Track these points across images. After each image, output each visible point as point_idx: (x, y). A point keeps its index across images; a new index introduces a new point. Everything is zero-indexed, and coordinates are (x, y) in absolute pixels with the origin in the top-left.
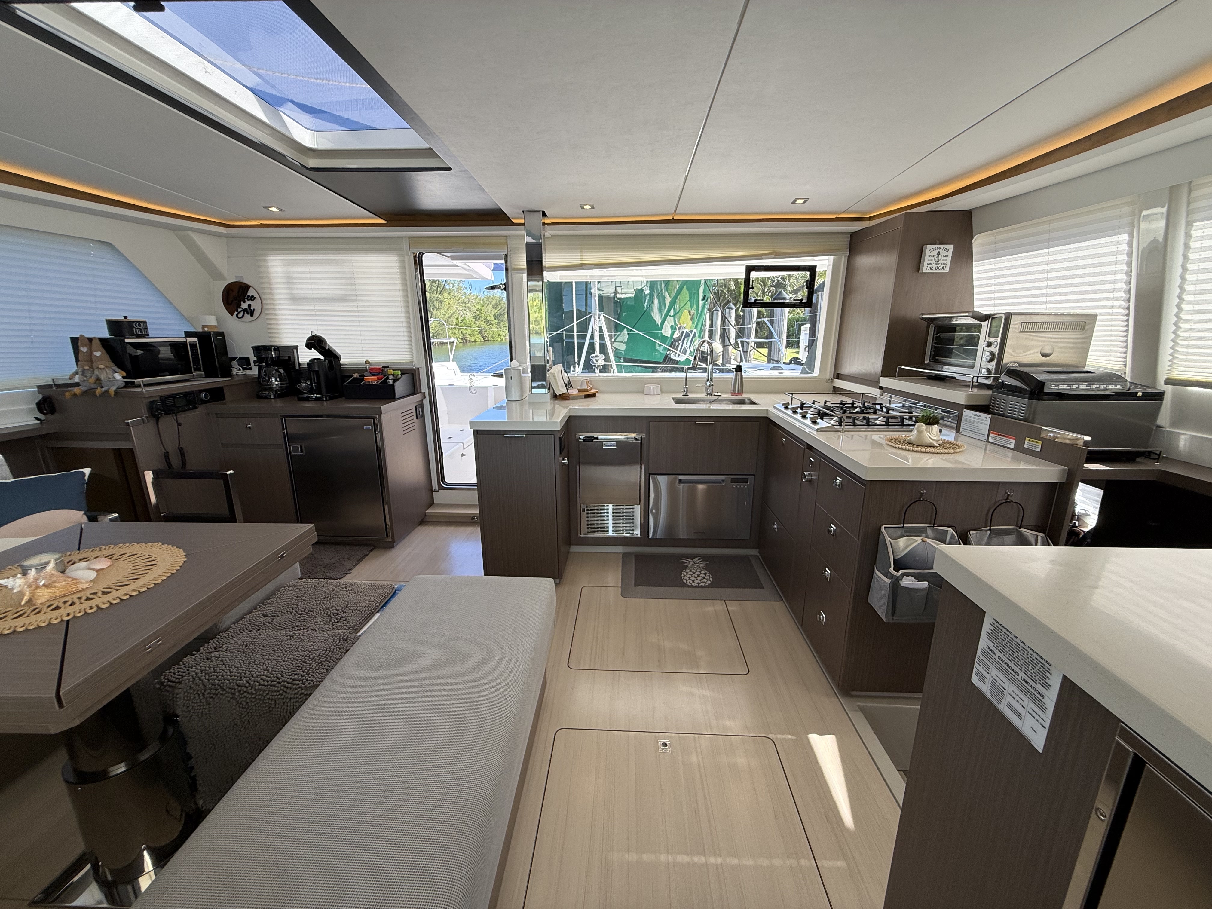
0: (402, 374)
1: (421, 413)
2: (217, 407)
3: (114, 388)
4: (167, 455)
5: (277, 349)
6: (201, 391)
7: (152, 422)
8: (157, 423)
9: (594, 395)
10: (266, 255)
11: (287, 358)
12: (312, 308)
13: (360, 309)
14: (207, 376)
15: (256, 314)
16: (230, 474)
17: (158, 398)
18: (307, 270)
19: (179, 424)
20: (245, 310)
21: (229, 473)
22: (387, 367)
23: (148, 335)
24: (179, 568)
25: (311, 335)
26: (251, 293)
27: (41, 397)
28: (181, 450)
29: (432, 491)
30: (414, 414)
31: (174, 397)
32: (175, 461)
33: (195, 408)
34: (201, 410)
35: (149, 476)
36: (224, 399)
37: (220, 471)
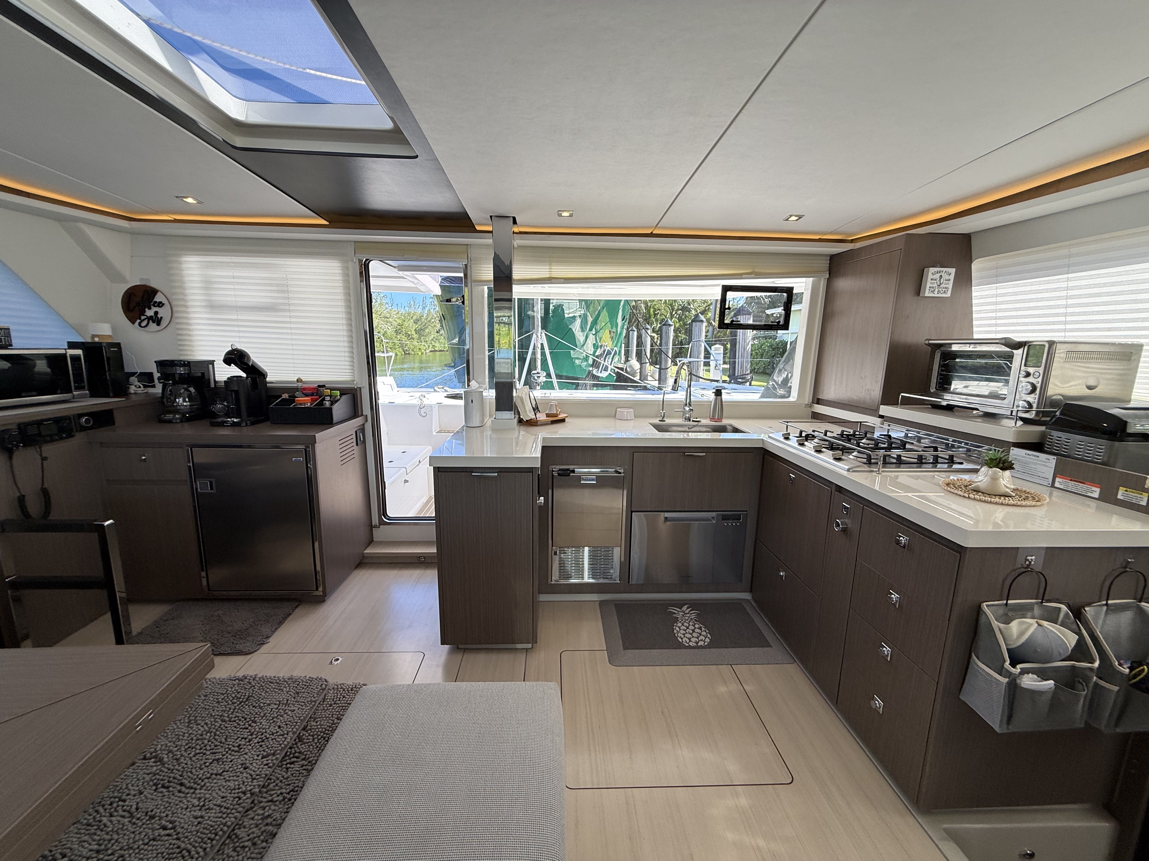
0: (341, 395)
1: (362, 439)
2: (104, 434)
4: (21, 500)
5: (188, 364)
6: (81, 416)
8: (11, 458)
9: (563, 421)
10: (180, 255)
11: (200, 375)
12: (235, 317)
13: (293, 320)
14: (93, 395)
15: (164, 323)
16: (108, 525)
17: (14, 427)
18: (231, 274)
19: (44, 459)
20: (150, 318)
21: (107, 523)
22: (324, 386)
23: (11, 345)
25: (231, 349)
26: (158, 298)
28: (45, 493)
29: (371, 527)
30: (354, 440)
31: (39, 423)
32: (34, 507)
33: (70, 436)
34: (79, 438)
36: (113, 423)
37: (96, 521)
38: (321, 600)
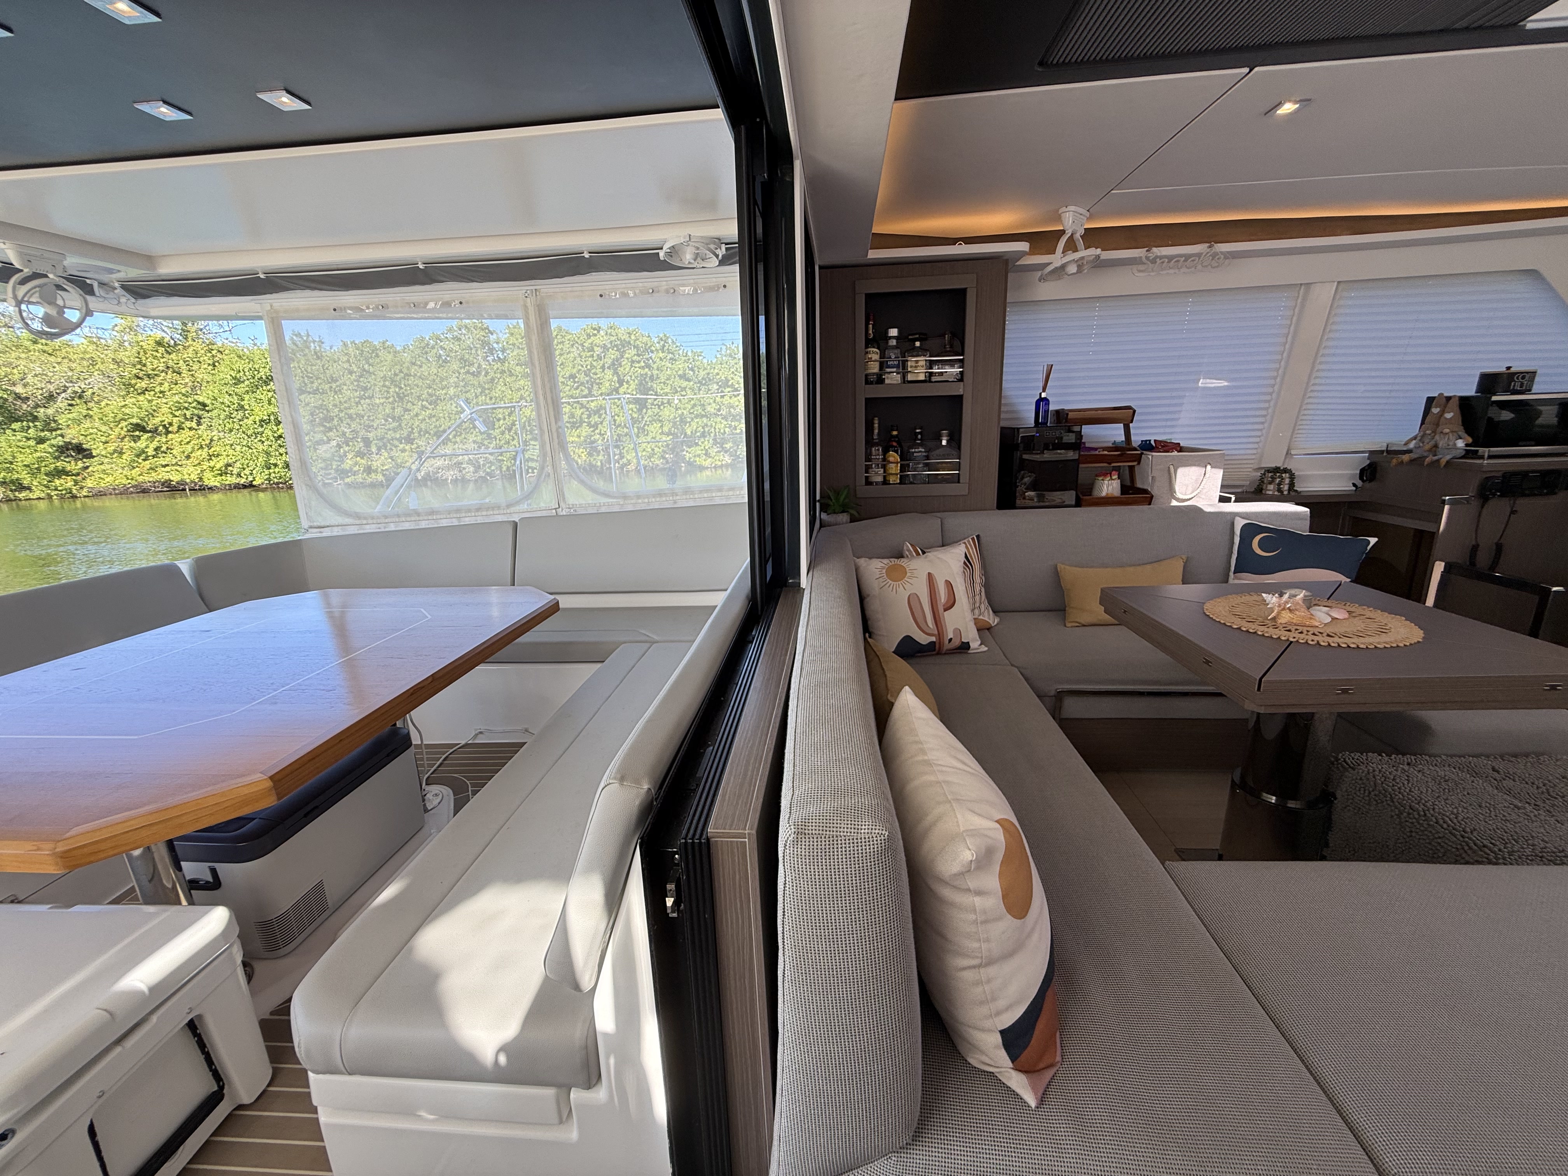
3: (1448, 457)
4: (1475, 548)
7: (1475, 503)
8: (1482, 507)
16: (1554, 591)
17: (1501, 475)
19: (1513, 512)
21: (1555, 589)
23: (1530, 390)
24: (1408, 644)
28: (1499, 547)
31: (1525, 474)
32: (1483, 560)
33: (1552, 492)
34: (1561, 497)
35: (1439, 568)
37: (1543, 583)
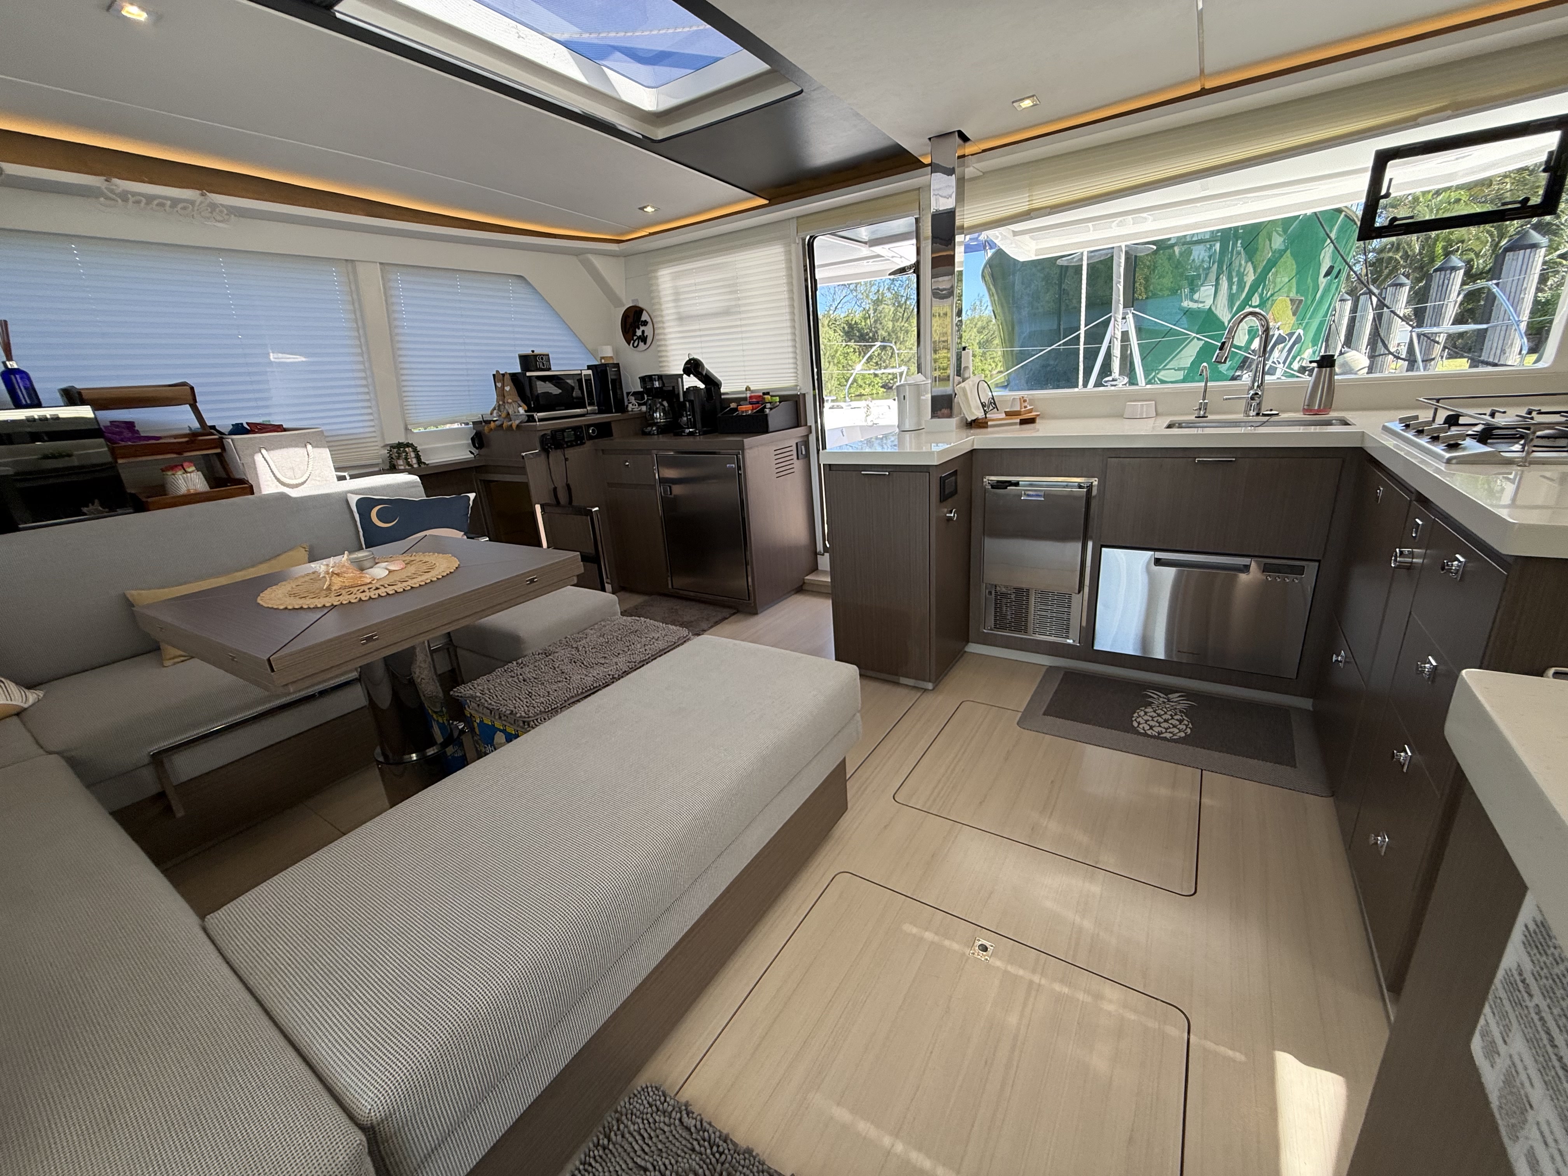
0: (780, 402)
1: (804, 453)
2: (604, 443)
3: (517, 422)
4: (555, 489)
5: (660, 377)
6: (589, 426)
7: (543, 456)
8: (548, 457)
9: (1032, 421)
10: (656, 271)
11: (671, 388)
12: (697, 327)
13: (743, 322)
14: (600, 412)
15: (649, 341)
16: (595, 511)
17: (549, 432)
18: (693, 281)
19: (566, 460)
20: (639, 338)
21: (594, 509)
22: (768, 393)
23: (550, 369)
25: (688, 359)
26: (645, 317)
27: (475, 431)
28: (568, 486)
29: (816, 554)
30: (795, 452)
31: (563, 430)
32: (562, 495)
33: (582, 444)
34: (589, 444)
35: (538, 508)
36: (612, 435)
37: (590, 507)
38: (756, 614)
